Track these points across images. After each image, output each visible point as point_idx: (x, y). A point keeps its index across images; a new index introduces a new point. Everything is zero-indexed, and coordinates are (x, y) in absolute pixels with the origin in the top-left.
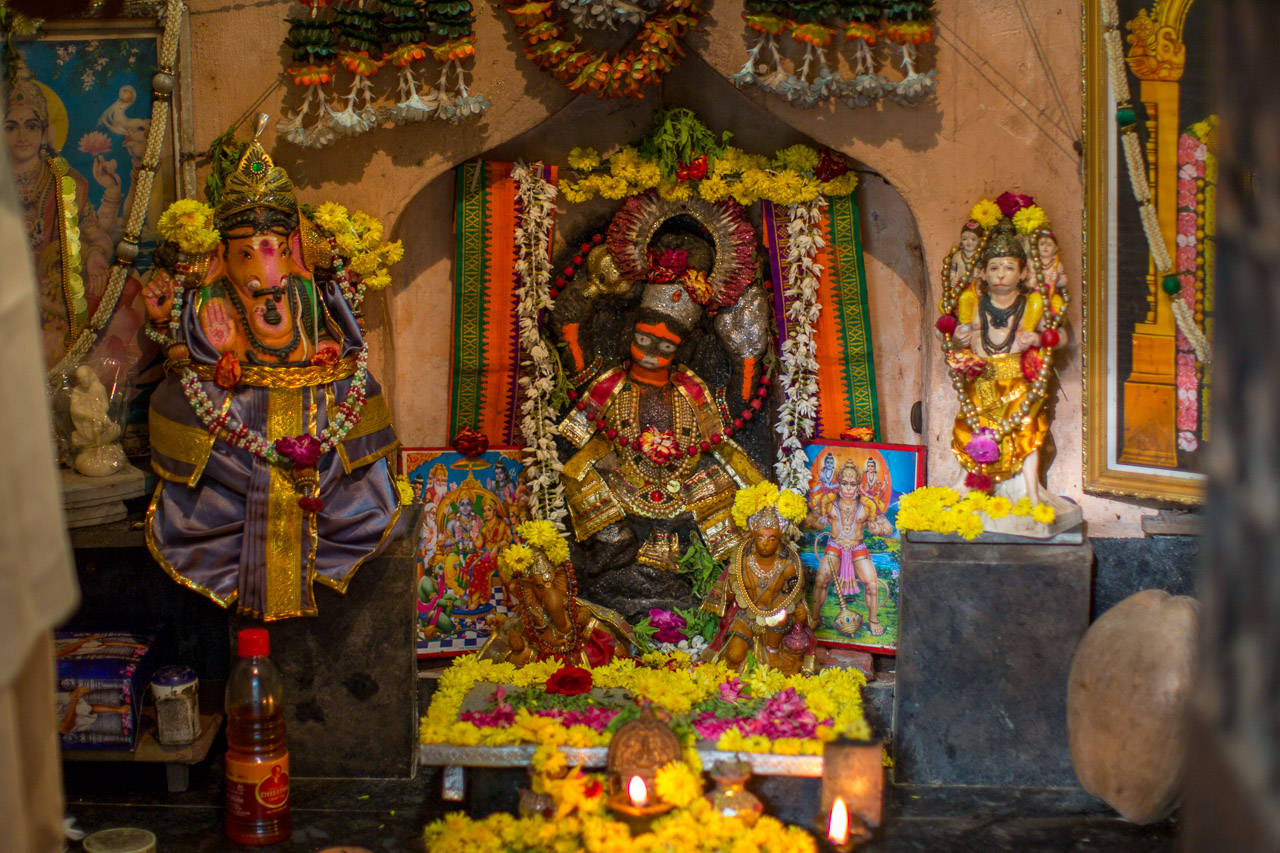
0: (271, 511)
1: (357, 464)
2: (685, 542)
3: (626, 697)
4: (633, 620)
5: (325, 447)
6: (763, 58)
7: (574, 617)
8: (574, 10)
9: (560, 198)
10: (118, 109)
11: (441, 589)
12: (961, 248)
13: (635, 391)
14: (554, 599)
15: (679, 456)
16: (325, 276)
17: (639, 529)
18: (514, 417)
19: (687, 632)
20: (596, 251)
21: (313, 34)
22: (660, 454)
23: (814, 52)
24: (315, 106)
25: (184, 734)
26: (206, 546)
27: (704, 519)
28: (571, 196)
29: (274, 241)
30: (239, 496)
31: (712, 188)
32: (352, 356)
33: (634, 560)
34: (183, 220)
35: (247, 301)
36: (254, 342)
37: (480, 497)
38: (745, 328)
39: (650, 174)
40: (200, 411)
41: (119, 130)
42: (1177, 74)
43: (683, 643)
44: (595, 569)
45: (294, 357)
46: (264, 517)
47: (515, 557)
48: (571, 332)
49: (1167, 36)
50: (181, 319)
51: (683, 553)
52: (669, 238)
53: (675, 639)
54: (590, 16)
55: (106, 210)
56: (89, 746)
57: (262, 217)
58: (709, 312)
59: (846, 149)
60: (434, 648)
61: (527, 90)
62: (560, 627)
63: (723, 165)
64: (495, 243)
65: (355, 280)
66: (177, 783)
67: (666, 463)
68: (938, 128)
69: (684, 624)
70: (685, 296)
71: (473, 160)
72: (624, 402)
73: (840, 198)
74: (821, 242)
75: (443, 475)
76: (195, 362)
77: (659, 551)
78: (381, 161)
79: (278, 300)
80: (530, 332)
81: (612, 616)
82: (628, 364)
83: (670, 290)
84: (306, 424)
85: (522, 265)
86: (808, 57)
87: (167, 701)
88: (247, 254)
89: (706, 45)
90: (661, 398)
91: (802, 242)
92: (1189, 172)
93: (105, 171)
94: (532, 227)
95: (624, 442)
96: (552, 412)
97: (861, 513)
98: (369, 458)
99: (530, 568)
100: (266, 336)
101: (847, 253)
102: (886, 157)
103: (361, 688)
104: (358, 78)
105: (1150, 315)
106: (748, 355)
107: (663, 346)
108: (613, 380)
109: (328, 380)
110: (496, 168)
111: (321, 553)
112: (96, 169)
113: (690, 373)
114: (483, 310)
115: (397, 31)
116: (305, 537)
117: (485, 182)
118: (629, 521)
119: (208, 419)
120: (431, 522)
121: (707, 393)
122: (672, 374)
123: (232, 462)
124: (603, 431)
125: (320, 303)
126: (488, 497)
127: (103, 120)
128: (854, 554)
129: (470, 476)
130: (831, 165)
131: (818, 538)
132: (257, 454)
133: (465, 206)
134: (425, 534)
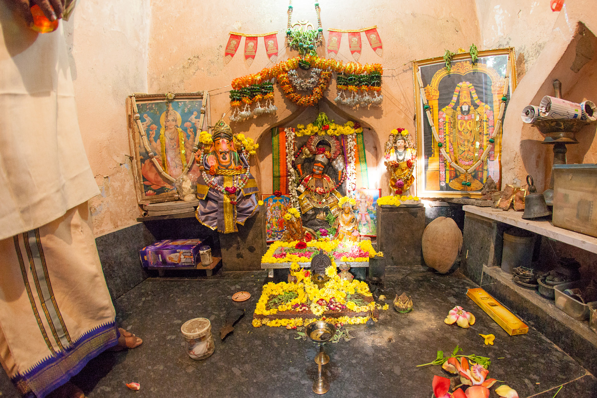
0: (224, 206)
1: (247, 194)
2: (327, 214)
3: (315, 249)
4: (316, 231)
5: (238, 189)
6: (342, 96)
7: (302, 230)
8: (297, 85)
9: (295, 136)
10: (193, 117)
11: (272, 227)
12: (389, 140)
13: (314, 179)
14: (297, 226)
15: (325, 193)
16: (240, 152)
17: (316, 211)
18: (287, 186)
19: (329, 234)
20: (304, 148)
21: (235, 94)
22: (320, 192)
23: (354, 93)
24: (237, 112)
25: (207, 263)
26: (209, 215)
27: (331, 208)
28: (298, 135)
29: (225, 140)
30: (216, 202)
31: (330, 132)
32: (246, 168)
33: (315, 218)
34: (203, 136)
35: (219, 155)
36: (220, 164)
37: (280, 206)
38: (339, 164)
39: (316, 129)
40: (206, 181)
41: (193, 122)
42: (437, 98)
43: (328, 236)
44: (307, 220)
45: (229, 168)
46: (222, 207)
47: (287, 216)
48: (299, 167)
49: (434, 90)
50: (203, 160)
51: (326, 216)
52: (320, 146)
53: (326, 235)
54: (301, 87)
55: (190, 140)
56: (185, 266)
57: (222, 135)
58: (330, 160)
59: (361, 119)
60: (271, 240)
61: (287, 108)
62: (299, 233)
63: (332, 126)
64: (281, 146)
65: (247, 152)
66: (209, 274)
67: (322, 194)
68: (382, 114)
69: (328, 232)
70: (325, 157)
71: (275, 127)
72: (312, 181)
73: (359, 133)
74: (355, 144)
75: (271, 200)
76: (206, 170)
77: (321, 216)
78: (253, 126)
79: (226, 154)
80: (290, 166)
81: (311, 230)
82: (312, 173)
83: (321, 155)
84: (233, 184)
85: (287, 151)
86: (352, 95)
87: (202, 254)
88: (218, 144)
89: (328, 96)
90: (320, 180)
91: (351, 144)
92: (441, 120)
93: (190, 131)
94: (289, 141)
95: (312, 191)
96: (296, 185)
97: (366, 205)
98: (251, 193)
99: (291, 219)
100: (223, 162)
101: (361, 146)
102: (370, 121)
103: (251, 249)
104: (246, 104)
105: (433, 155)
106: (340, 170)
107: (320, 168)
108: (309, 177)
109: (239, 174)
110: (280, 129)
111: (238, 216)
112: (188, 131)
113: (326, 175)
114: (279, 162)
115: (255, 92)
116: (234, 212)
117: (278, 133)
118: (314, 209)
119: (207, 182)
120: (269, 211)
121: (330, 179)
122: (322, 174)
123: (214, 194)
124: (307, 189)
125: (238, 157)
126: (282, 206)
127: (190, 119)
128: (365, 215)
129: (278, 201)
130: (357, 124)
131: (356, 212)
132: (220, 191)
133: (274, 138)
134: (268, 214)
